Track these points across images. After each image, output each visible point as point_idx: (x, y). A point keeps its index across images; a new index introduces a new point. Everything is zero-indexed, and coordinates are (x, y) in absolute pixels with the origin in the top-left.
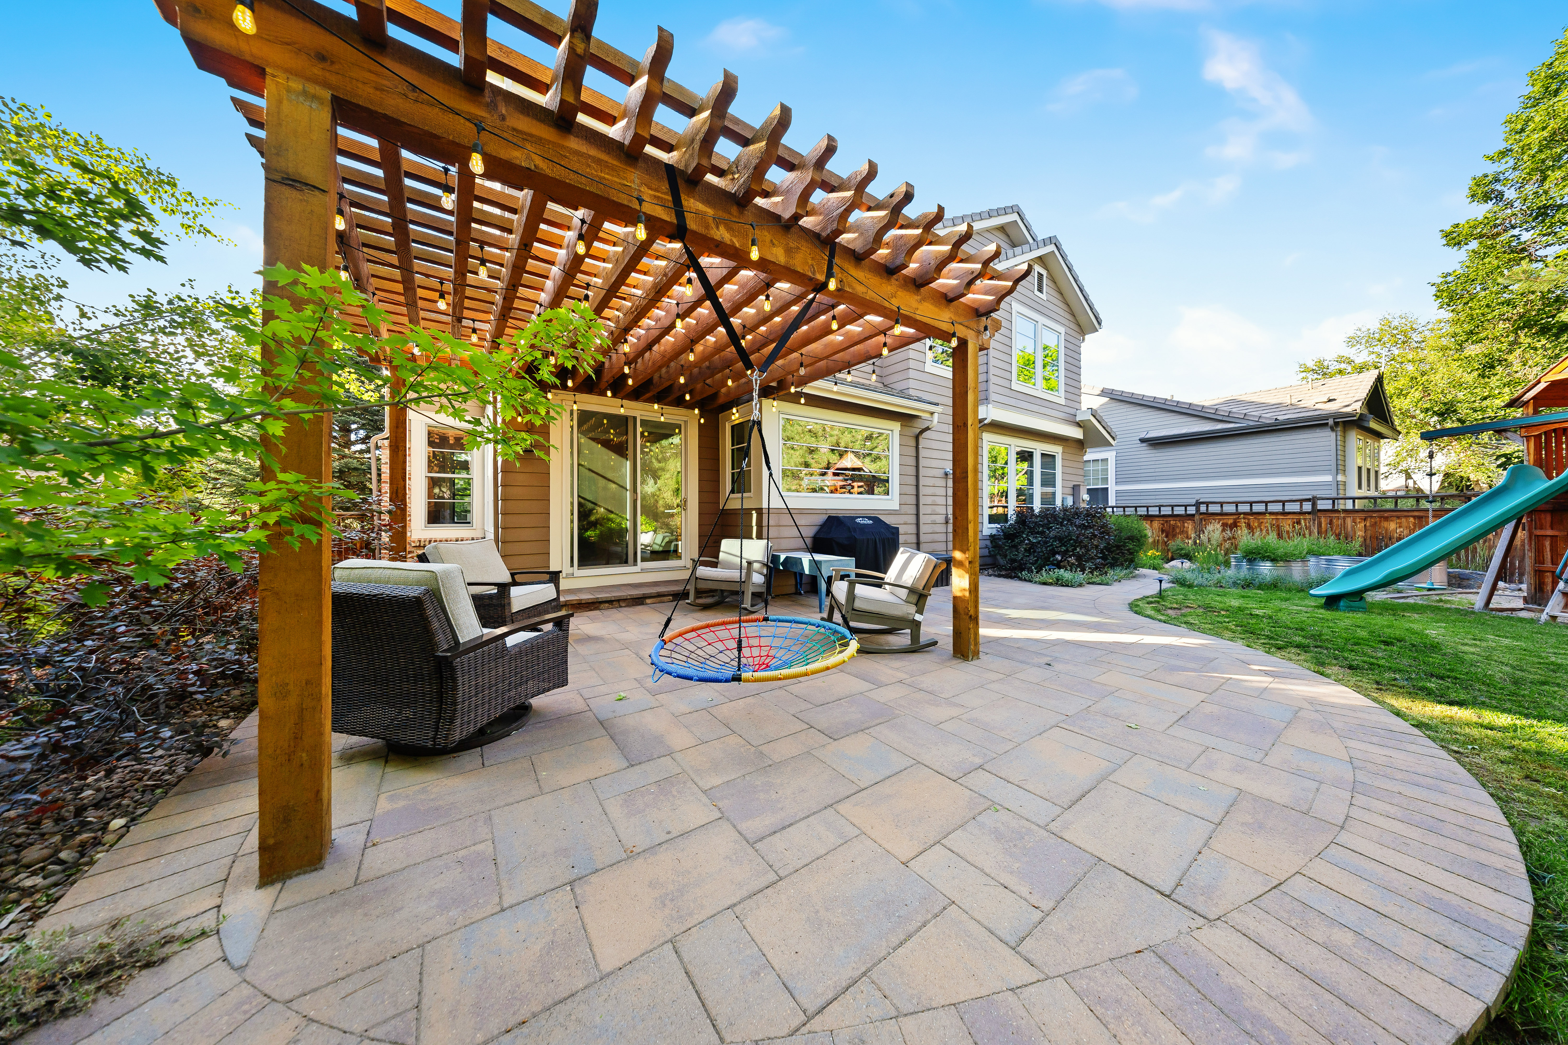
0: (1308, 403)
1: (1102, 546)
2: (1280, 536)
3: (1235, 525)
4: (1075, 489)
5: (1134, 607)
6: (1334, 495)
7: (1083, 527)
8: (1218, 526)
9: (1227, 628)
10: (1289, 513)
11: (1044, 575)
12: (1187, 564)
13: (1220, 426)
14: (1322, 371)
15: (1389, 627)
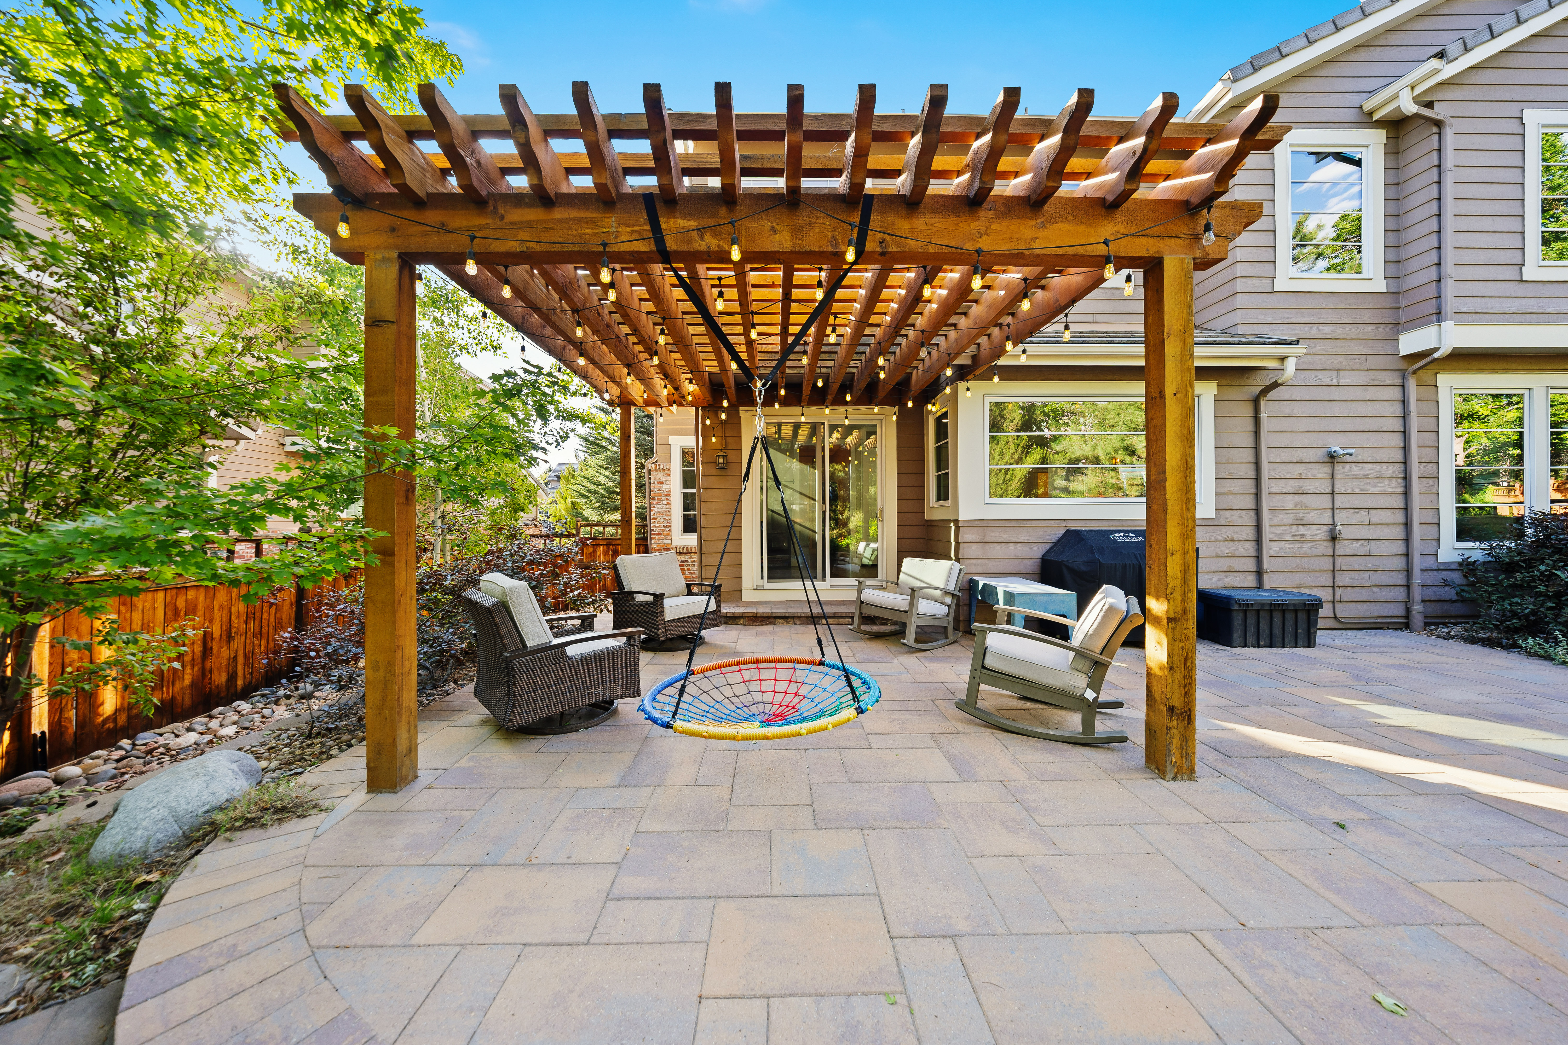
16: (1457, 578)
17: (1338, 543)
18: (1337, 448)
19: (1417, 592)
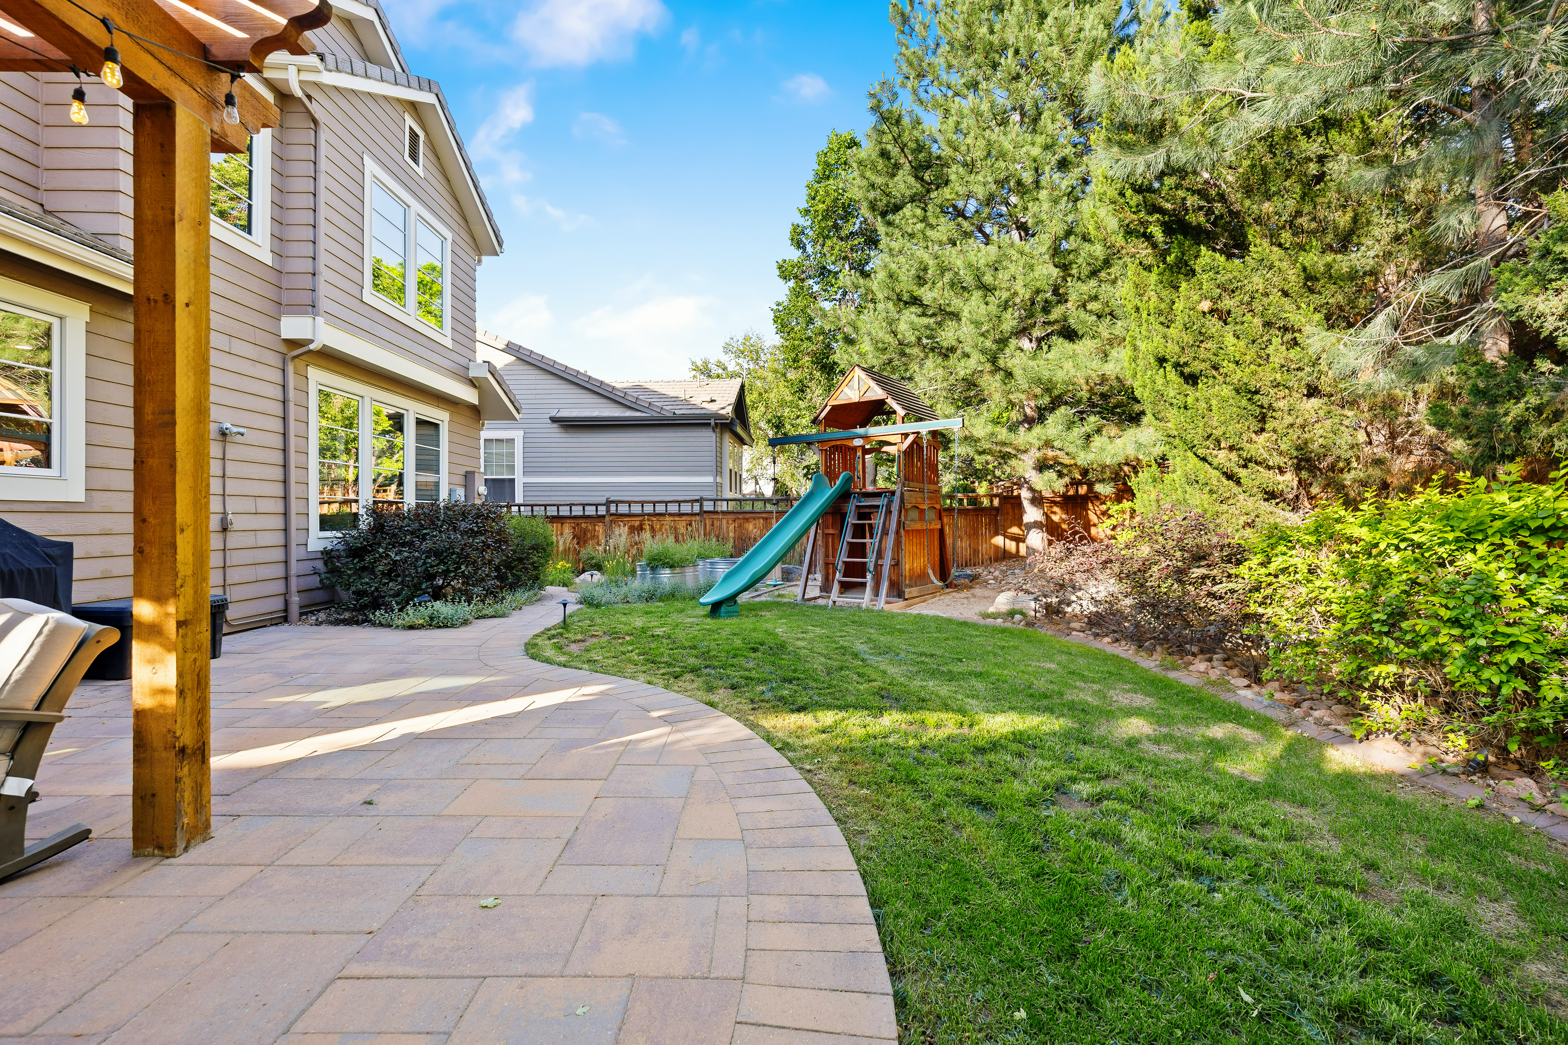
0: (697, 401)
1: (497, 561)
2: (677, 540)
3: (641, 528)
4: (468, 478)
5: (532, 650)
6: (714, 497)
7: (474, 534)
8: (624, 530)
9: (630, 661)
10: (684, 514)
11: (412, 615)
12: (597, 576)
13: (629, 414)
14: (705, 371)
15: (754, 630)
16: (320, 565)
17: (229, 534)
18: (229, 426)
19: (294, 583)
